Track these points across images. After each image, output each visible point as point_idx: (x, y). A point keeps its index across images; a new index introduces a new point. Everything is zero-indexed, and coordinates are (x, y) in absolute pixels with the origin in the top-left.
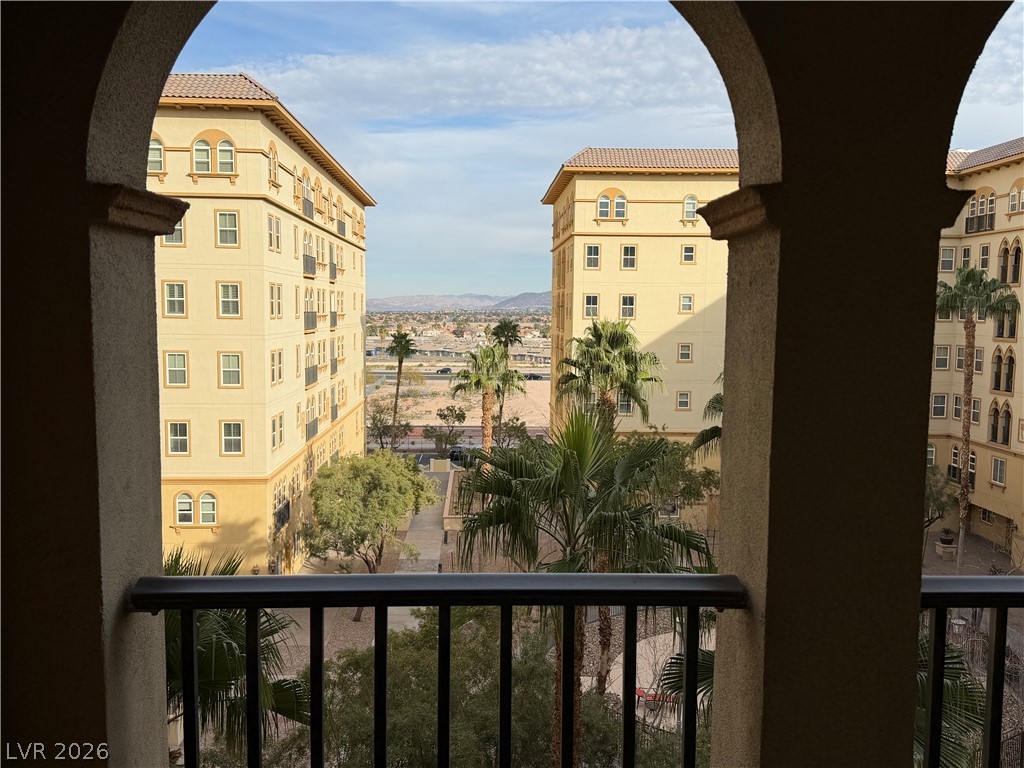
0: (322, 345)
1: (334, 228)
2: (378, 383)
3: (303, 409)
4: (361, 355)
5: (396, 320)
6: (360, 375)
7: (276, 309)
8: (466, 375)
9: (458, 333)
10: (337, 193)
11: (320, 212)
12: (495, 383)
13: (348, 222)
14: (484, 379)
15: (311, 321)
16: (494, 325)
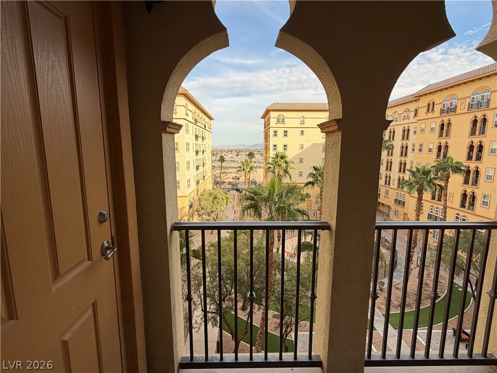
0: (200, 159)
1: (203, 127)
2: (215, 170)
3: (195, 177)
4: (211, 162)
5: (220, 152)
6: (211, 168)
7: (188, 149)
8: (240, 167)
9: (237, 155)
10: (204, 116)
11: (199, 122)
12: (249, 169)
13: (207, 125)
14: (245, 168)
15: (197, 153)
16: (247, 153)
